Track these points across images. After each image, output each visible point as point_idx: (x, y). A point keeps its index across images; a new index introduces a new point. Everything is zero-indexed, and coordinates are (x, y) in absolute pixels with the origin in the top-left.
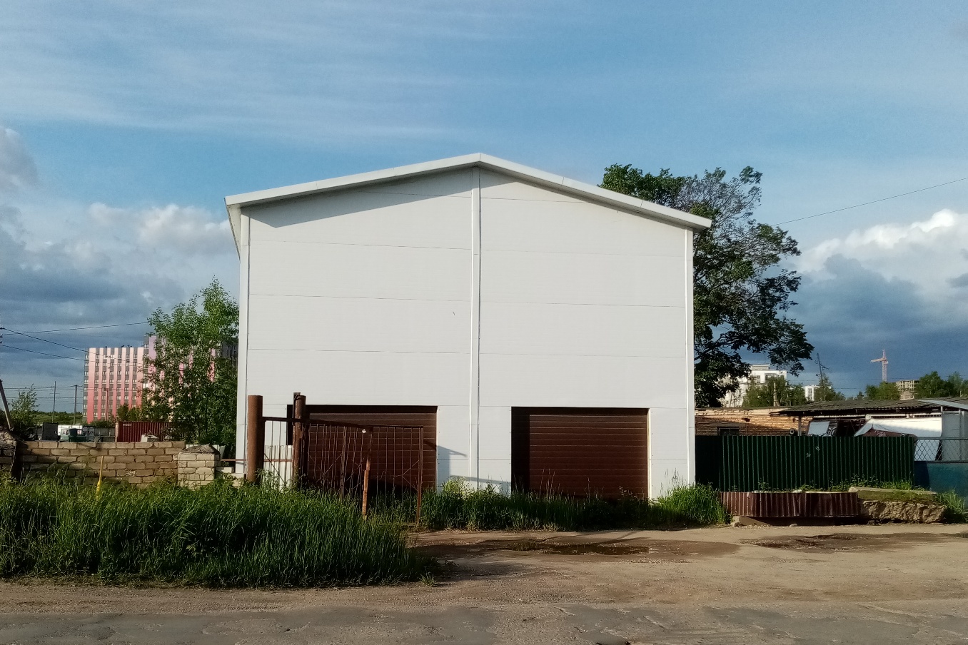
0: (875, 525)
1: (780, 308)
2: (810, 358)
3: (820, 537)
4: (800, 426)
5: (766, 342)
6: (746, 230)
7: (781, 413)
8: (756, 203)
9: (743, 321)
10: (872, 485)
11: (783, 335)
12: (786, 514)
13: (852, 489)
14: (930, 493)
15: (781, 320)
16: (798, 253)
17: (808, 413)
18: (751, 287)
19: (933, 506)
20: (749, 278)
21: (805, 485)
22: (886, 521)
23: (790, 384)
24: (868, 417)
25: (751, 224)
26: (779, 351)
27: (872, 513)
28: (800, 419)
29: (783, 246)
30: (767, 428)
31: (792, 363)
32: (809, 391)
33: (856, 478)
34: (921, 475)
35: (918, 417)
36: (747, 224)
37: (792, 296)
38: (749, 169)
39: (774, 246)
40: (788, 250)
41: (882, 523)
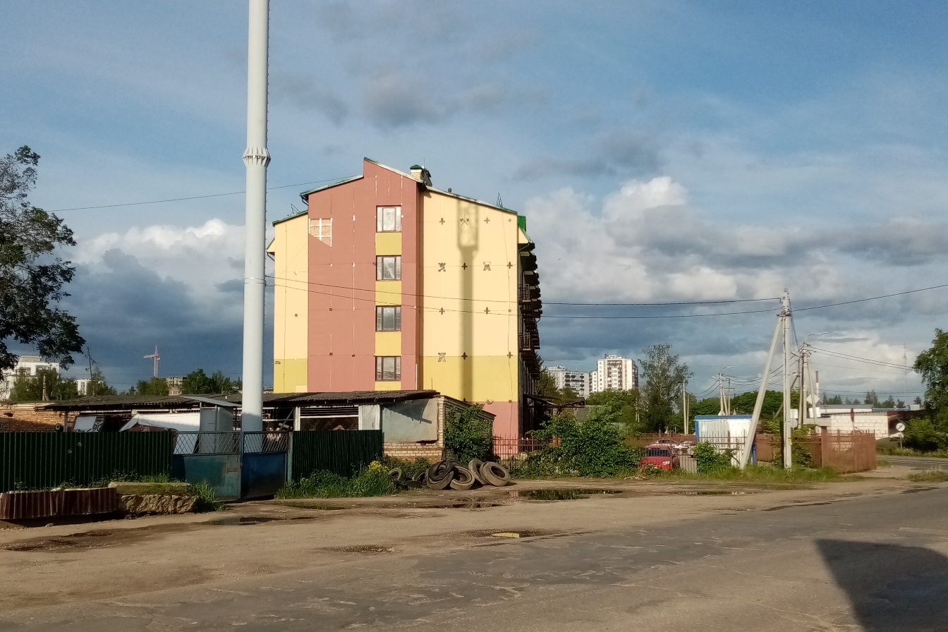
0: (132, 519)
1: (52, 298)
2: (81, 351)
3: (76, 535)
4: (66, 421)
5: (35, 333)
6: (19, 212)
7: (47, 408)
8: (31, 185)
9: (10, 309)
10: (132, 479)
11: (55, 326)
12: (42, 514)
13: (112, 485)
14: (185, 484)
15: (54, 311)
16: (74, 243)
17: (75, 408)
18: (22, 273)
19: (187, 497)
20: (20, 263)
21: (65, 483)
22: (142, 514)
23: (61, 377)
24: (134, 412)
25: (25, 206)
26: (49, 342)
27: (130, 507)
28: (67, 414)
29: (58, 234)
30: (32, 423)
31: (62, 356)
32: (82, 385)
33: (117, 474)
34: (178, 467)
35: (180, 412)
36: (20, 206)
37: (66, 287)
38: (26, 149)
39: (49, 233)
40: (63, 239)
41: (139, 517)
